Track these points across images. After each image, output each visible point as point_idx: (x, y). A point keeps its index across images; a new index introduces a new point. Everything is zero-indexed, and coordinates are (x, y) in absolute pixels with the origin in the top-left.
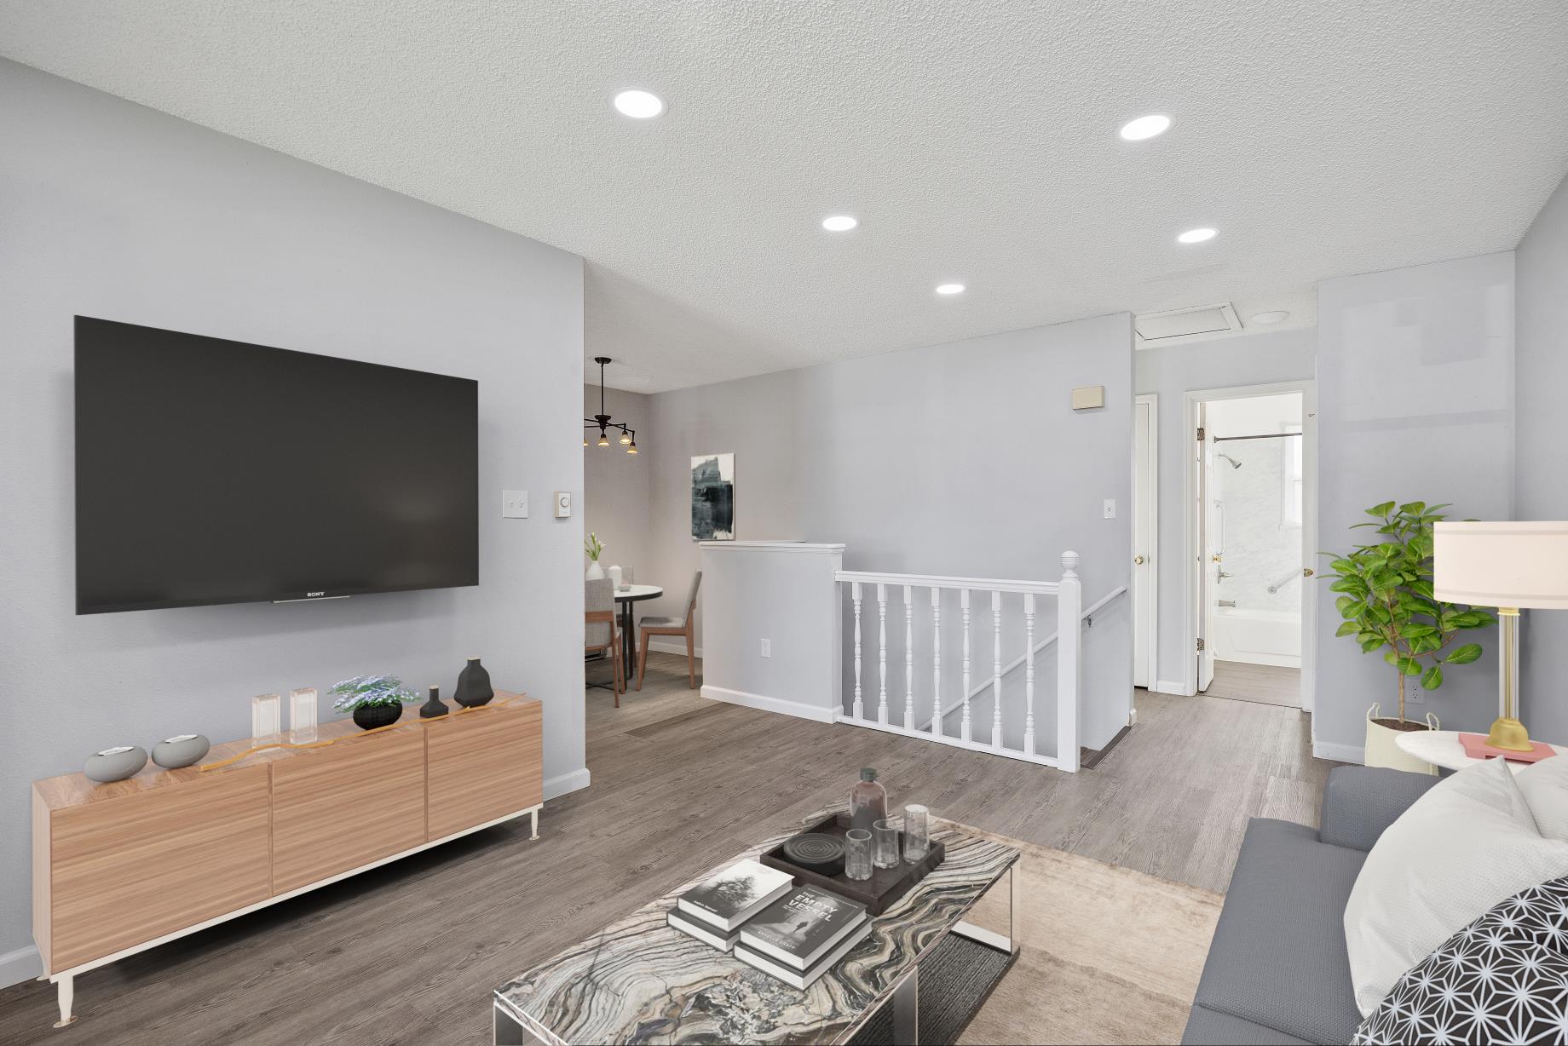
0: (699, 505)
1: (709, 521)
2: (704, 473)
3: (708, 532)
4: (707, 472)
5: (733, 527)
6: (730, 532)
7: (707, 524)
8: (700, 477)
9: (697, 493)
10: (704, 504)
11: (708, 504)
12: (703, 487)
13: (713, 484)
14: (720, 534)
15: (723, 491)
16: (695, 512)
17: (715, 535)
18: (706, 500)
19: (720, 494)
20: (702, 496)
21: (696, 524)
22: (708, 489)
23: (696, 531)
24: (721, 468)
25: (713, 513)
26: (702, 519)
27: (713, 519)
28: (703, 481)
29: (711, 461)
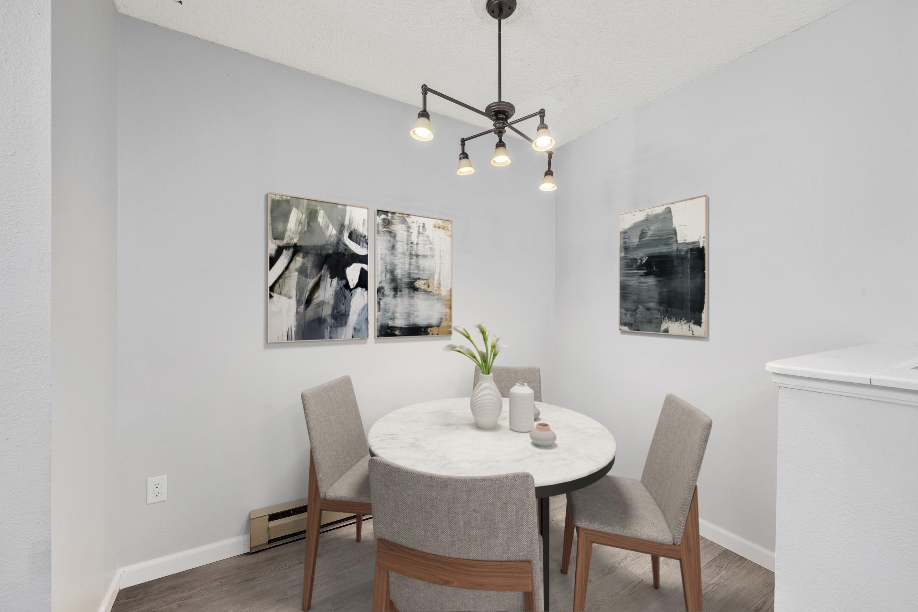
0: (634, 282)
1: (652, 305)
2: (643, 234)
3: (650, 322)
4: (650, 233)
5: (703, 315)
6: (698, 323)
7: (648, 309)
8: (635, 241)
9: (628, 265)
10: (643, 279)
11: (651, 281)
12: (642, 255)
13: (664, 249)
14: (675, 327)
15: (682, 258)
16: (625, 292)
17: (664, 326)
18: (646, 275)
19: (676, 263)
20: (640, 267)
21: (627, 310)
22: (651, 258)
23: (628, 318)
24: (677, 223)
25: (660, 294)
26: (638, 302)
27: (660, 303)
28: (638, 247)
29: (656, 216)
